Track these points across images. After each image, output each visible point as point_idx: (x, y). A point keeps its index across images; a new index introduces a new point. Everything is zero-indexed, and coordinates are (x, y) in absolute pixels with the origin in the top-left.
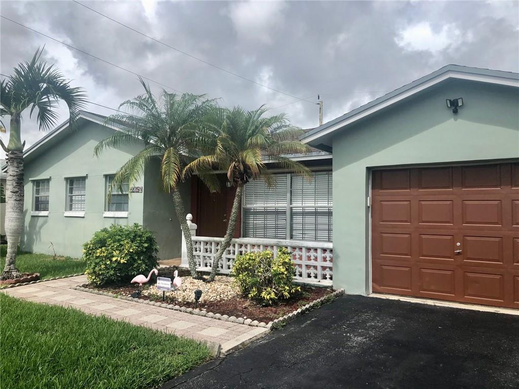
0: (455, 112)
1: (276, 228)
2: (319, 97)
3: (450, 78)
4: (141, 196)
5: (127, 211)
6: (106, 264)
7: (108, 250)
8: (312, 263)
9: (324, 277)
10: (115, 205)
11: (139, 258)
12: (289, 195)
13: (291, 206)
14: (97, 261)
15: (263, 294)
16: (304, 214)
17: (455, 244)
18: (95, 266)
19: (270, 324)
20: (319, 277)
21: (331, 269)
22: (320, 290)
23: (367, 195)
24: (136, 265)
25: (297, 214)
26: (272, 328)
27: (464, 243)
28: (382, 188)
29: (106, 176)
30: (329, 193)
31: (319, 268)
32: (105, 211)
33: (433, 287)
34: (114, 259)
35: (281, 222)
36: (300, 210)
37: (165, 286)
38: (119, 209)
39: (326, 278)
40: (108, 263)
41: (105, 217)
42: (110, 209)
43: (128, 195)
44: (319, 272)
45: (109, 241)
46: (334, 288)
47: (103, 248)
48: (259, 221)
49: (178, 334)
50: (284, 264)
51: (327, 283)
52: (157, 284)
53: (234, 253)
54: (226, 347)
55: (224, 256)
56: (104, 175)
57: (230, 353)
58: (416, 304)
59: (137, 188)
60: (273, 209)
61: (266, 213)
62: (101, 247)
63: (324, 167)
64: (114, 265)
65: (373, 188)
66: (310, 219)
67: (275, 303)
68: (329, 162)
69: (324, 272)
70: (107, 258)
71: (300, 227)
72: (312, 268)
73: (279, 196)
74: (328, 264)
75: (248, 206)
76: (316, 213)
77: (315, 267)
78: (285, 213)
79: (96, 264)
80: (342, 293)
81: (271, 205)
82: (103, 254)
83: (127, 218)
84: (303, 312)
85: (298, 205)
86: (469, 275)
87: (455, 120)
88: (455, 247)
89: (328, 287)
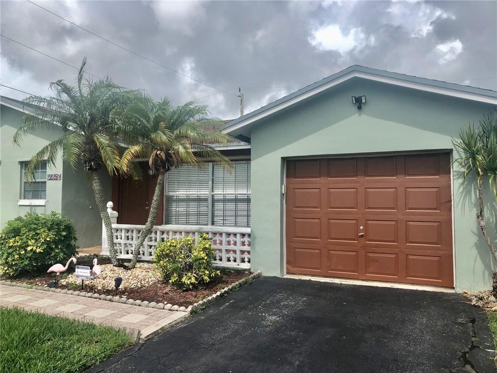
0: (360, 108)
1: (199, 214)
2: (240, 89)
3: (355, 77)
4: (59, 183)
5: (45, 199)
6: (19, 254)
7: (22, 240)
8: (232, 247)
9: (243, 261)
10: (31, 193)
11: (57, 247)
12: (210, 183)
13: (213, 193)
14: (11, 250)
15: (184, 279)
16: (225, 201)
17: (358, 227)
18: (8, 257)
19: (190, 308)
20: (238, 260)
21: (249, 252)
22: (240, 273)
23: (282, 183)
24: (53, 254)
25: (219, 201)
26: (192, 312)
27: (366, 226)
28: (295, 177)
29: (21, 163)
30: (248, 181)
31: (238, 252)
32: (20, 198)
33: (339, 267)
34: (29, 249)
35: (203, 209)
36: (221, 197)
37: (84, 274)
38: (36, 196)
39: (244, 262)
40: (23, 252)
41: (20, 205)
42: (26, 197)
43: (45, 182)
44: (238, 256)
45: (24, 230)
46: (252, 271)
47: (17, 238)
48: (181, 208)
49: (96, 323)
50: (205, 249)
51: (245, 266)
52: (76, 273)
53: (156, 240)
54: (146, 332)
55: (146, 243)
56: (19, 162)
57: (149, 338)
58: (325, 283)
59: (55, 175)
60: (195, 197)
61: (188, 200)
62: (15, 237)
63: (244, 156)
64: (29, 255)
65: (287, 177)
66: (231, 206)
67: (195, 287)
68: (247, 152)
69: (243, 256)
70: (21, 247)
71: (221, 213)
72: (231, 252)
73: (201, 184)
74: (246, 248)
75: (171, 194)
76: (236, 200)
77: (235, 252)
78: (206, 200)
79: (9, 254)
80: (259, 276)
81: (193, 192)
82: (16, 244)
83: (45, 206)
84: (222, 295)
85: (219, 192)
86: (370, 255)
87: (360, 116)
88: (358, 231)
89: (245, 270)
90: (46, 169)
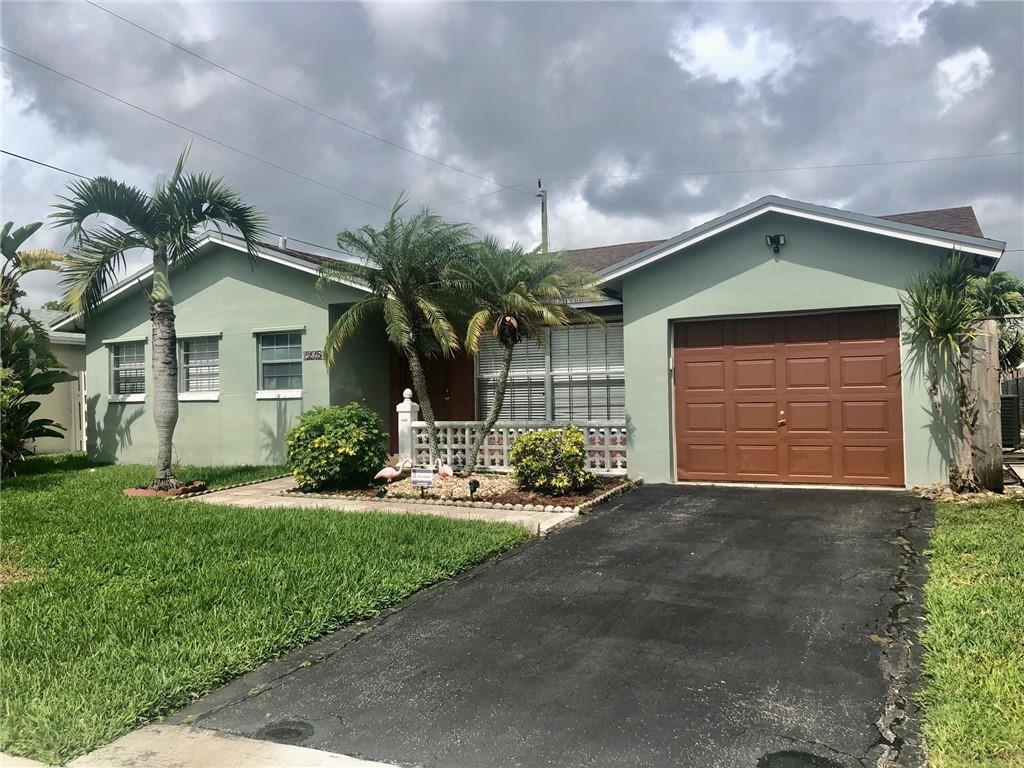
0: (777, 251)
1: (530, 406)
3: (769, 211)
4: (325, 365)
5: (301, 387)
6: (328, 458)
7: (329, 439)
8: (597, 447)
9: (614, 466)
10: (275, 380)
12: (548, 358)
13: (551, 373)
14: (316, 454)
15: (553, 482)
16: (571, 384)
17: (777, 413)
18: (311, 462)
19: (577, 509)
20: (608, 465)
21: (623, 454)
22: (611, 480)
23: (669, 356)
25: (561, 384)
26: (581, 513)
27: (788, 411)
28: (687, 346)
29: (257, 335)
30: (620, 358)
31: (607, 454)
32: (258, 389)
33: (752, 468)
34: (340, 451)
35: (537, 398)
36: (565, 379)
37: (425, 479)
38: (282, 384)
39: (616, 467)
40: (332, 456)
41: (258, 400)
42: (266, 385)
43: (300, 363)
44: (607, 460)
46: (629, 477)
47: (323, 437)
50: (576, 444)
51: (619, 472)
52: (412, 479)
54: (545, 527)
56: (254, 333)
59: (317, 353)
60: (524, 379)
62: (319, 436)
65: (675, 346)
66: (580, 392)
67: (568, 492)
68: (618, 310)
69: (614, 459)
70: (328, 449)
71: (566, 403)
72: (597, 454)
74: (619, 447)
75: (485, 376)
76: (589, 384)
77: (601, 453)
78: (541, 384)
80: (640, 483)
82: (323, 445)
83: (301, 399)
84: (605, 500)
85: (562, 372)
86: (795, 449)
87: (777, 261)
88: (777, 416)
89: (620, 477)
90: (300, 343)
